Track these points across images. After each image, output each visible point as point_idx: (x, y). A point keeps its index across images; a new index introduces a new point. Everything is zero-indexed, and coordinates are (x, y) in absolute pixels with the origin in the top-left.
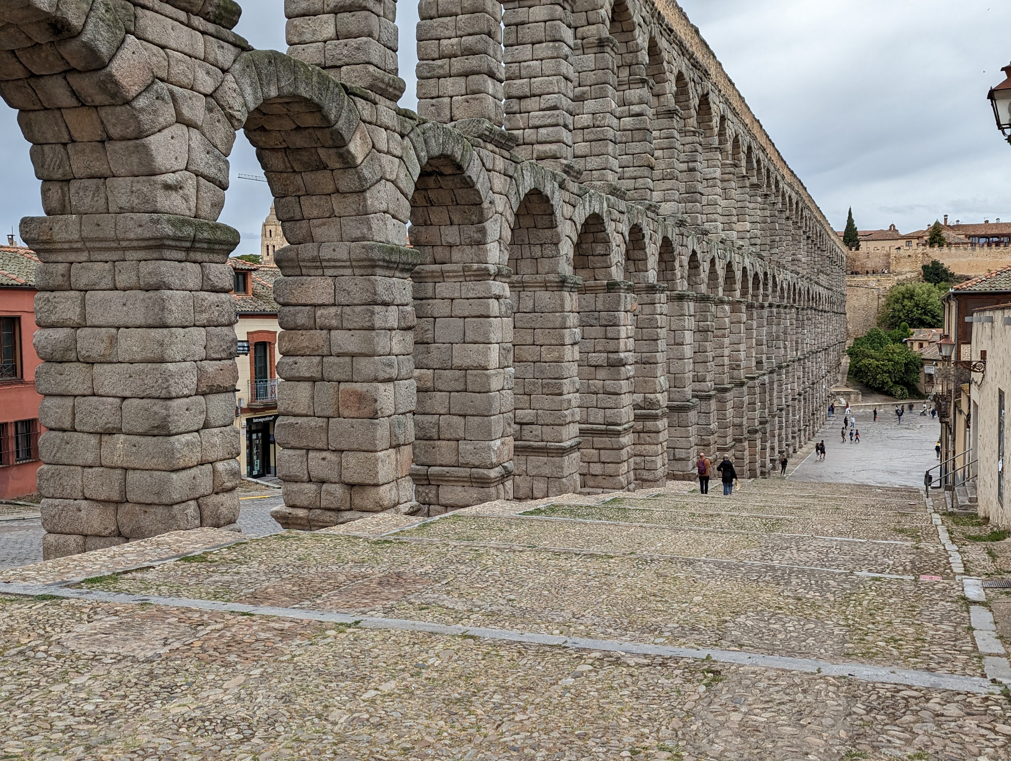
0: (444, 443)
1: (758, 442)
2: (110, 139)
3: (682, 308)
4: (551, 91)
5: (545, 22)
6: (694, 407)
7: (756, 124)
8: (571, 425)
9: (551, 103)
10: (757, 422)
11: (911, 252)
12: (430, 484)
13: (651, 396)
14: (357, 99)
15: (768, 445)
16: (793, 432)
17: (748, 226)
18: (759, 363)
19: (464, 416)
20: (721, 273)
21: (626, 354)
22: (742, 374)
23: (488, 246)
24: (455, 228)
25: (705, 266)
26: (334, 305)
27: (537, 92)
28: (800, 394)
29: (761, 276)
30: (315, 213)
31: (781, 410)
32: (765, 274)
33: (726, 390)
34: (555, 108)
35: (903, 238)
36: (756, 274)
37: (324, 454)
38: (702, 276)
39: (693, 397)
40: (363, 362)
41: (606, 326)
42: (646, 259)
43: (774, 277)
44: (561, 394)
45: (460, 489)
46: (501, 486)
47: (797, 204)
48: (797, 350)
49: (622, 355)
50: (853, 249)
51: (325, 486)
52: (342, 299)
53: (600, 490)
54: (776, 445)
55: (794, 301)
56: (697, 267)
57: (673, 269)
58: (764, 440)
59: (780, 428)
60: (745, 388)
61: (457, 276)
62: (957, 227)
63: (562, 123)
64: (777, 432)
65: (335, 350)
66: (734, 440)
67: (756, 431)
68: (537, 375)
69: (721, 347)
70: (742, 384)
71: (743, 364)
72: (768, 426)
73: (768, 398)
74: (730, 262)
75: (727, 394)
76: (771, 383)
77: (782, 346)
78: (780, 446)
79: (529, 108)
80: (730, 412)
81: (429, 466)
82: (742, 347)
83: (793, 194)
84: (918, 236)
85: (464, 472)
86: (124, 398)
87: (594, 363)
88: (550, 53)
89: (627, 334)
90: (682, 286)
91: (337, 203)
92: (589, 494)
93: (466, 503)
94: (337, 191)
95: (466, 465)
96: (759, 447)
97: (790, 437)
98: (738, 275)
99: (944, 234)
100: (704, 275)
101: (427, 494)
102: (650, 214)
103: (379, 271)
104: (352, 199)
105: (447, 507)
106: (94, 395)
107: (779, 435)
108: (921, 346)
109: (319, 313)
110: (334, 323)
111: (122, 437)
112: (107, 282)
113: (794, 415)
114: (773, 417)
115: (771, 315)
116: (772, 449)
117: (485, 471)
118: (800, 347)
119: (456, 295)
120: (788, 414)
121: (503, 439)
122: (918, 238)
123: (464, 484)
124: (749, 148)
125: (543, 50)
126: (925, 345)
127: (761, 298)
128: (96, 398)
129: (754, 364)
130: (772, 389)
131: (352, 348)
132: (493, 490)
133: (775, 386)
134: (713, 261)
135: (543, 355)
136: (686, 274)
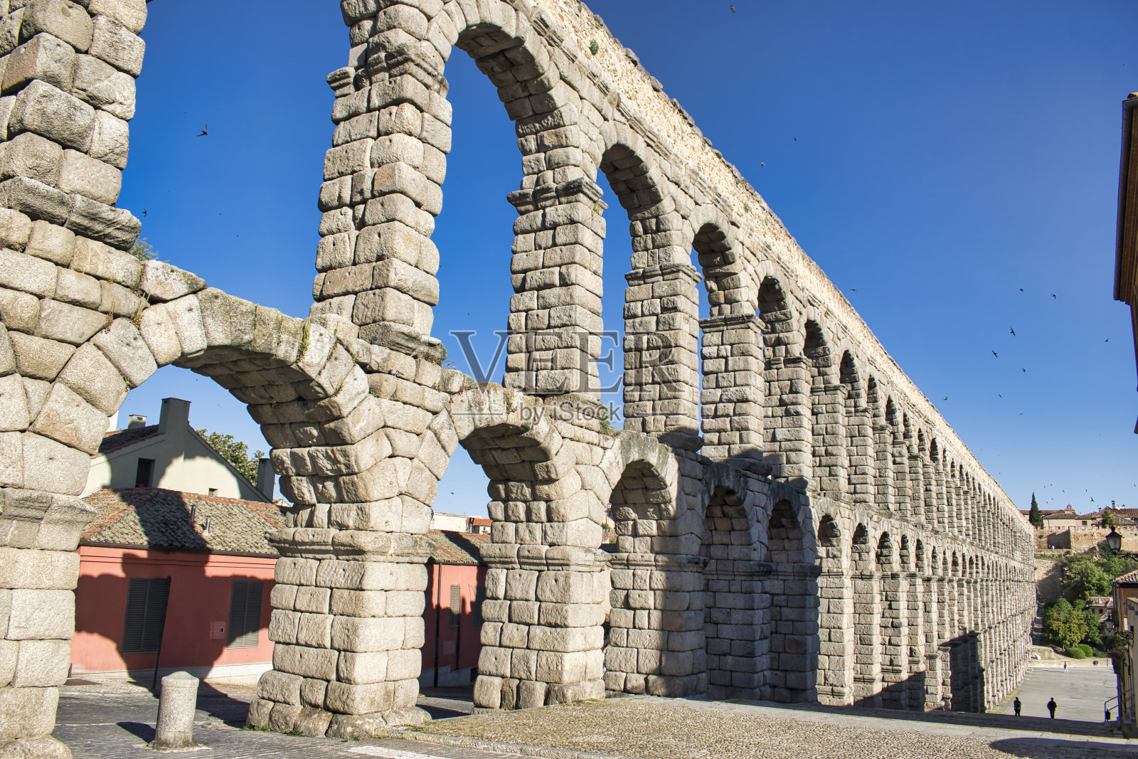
2: (733, 530)
11: (1087, 532)
16: (1002, 681)
26: (784, 594)
28: (1005, 650)
30: (775, 548)
32: (977, 557)
35: (1079, 517)
36: (971, 558)
37: (776, 672)
40: (799, 625)
50: (1039, 528)
51: (777, 689)
52: (787, 591)
57: (923, 560)
62: (1124, 511)
65: (784, 618)
66: (963, 683)
69: (953, 613)
74: (954, 552)
82: (965, 613)
86: (732, 640)
89: (903, 606)
90: (928, 572)
91: (786, 544)
94: (788, 538)
98: (960, 560)
99: (1114, 516)
100: (940, 562)
104: (795, 542)
106: (717, 638)
109: (775, 598)
110: (784, 604)
111: (731, 657)
112: (726, 589)
115: (982, 588)
118: (1003, 612)
122: (1093, 519)
127: (974, 574)
128: (718, 640)
131: (793, 617)
134: (944, 553)
136: (930, 563)
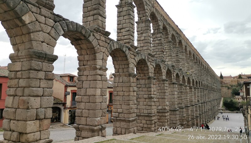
0: (83, 118)
1: (199, 119)
3: (174, 86)
4: (128, 27)
5: (126, 11)
6: (178, 110)
7: (195, 50)
8: (133, 114)
9: (128, 30)
10: (198, 115)
12: (79, 130)
13: (164, 107)
14: (28, 4)
15: (202, 120)
17: (194, 70)
18: (198, 101)
19: (89, 110)
20: (186, 79)
21: (154, 95)
22: (193, 103)
23: (97, 60)
24: (88, 55)
25: (181, 77)
27: (125, 27)
29: (198, 82)
31: (205, 112)
33: (188, 107)
34: (128, 31)
35: (233, 77)
37: (14, 121)
38: (180, 79)
39: (178, 108)
40: (27, 90)
41: (148, 88)
42: (162, 73)
43: (202, 83)
44: (129, 105)
45: (87, 132)
46: (100, 132)
47: (207, 68)
48: (209, 99)
49: (152, 96)
50: (222, 79)
52: (23, 69)
53: (146, 132)
54: (204, 120)
55: (208, 88)
56: (179, 77)
57: (171, 77)
58: (200, 119)
59: (205, 116)
60: (194, 106)
61: (89, 69)
62: (244, 75)
63: (130, 34)
64: (204, 117)
65: (20, 85)
66: (191, 119)
67: (198, 117)
68: (123, 99)
69: (187, 96)
70: (193, 106)
71: (193, 101)
72: (201, 116)
73: (201, 109)
74: (189, 77)
75: (189, 108)
76: (202, 106)
77: (205, 97)
78: (205, 120)
79: (123, 31)
80: (190, 112)
81: (80, 125)
82: (193, 97)
83: (206, 66)
84: (236, 77)
85: (87, 127)
87: (145, 98)
88: (127, 18)
89: (154, 90)
90: (174, 81)
91: (23, 38)
92: (144, 132)
93: (88, 137)
95: (89, 125)
96: (199, 121)
97: (208, 118)
99: (242, 76)
101: (78, 134)
102: (163, 62)
103: (34, 59)
105: (84, 138)
107: (205, 118)
108: (238, 99)
109: (17, 73)
113: (209, 113)
114: (203, 113)
115: (201, 91)
116: (203, 121)
117: (93, 127)
118: (210, 98)
119: (88, 74)
120: (207, 113)
121: (101, 117)
123: (88, 131)
124: (194, 54)
125: (126, 17)
126: (239, 99)
129: (197, 101)
130: (202, 107)
132: (96, 133)
133: (203, 106)
134: (183, 76)
135: (125, 94)
136: (175, 78)
